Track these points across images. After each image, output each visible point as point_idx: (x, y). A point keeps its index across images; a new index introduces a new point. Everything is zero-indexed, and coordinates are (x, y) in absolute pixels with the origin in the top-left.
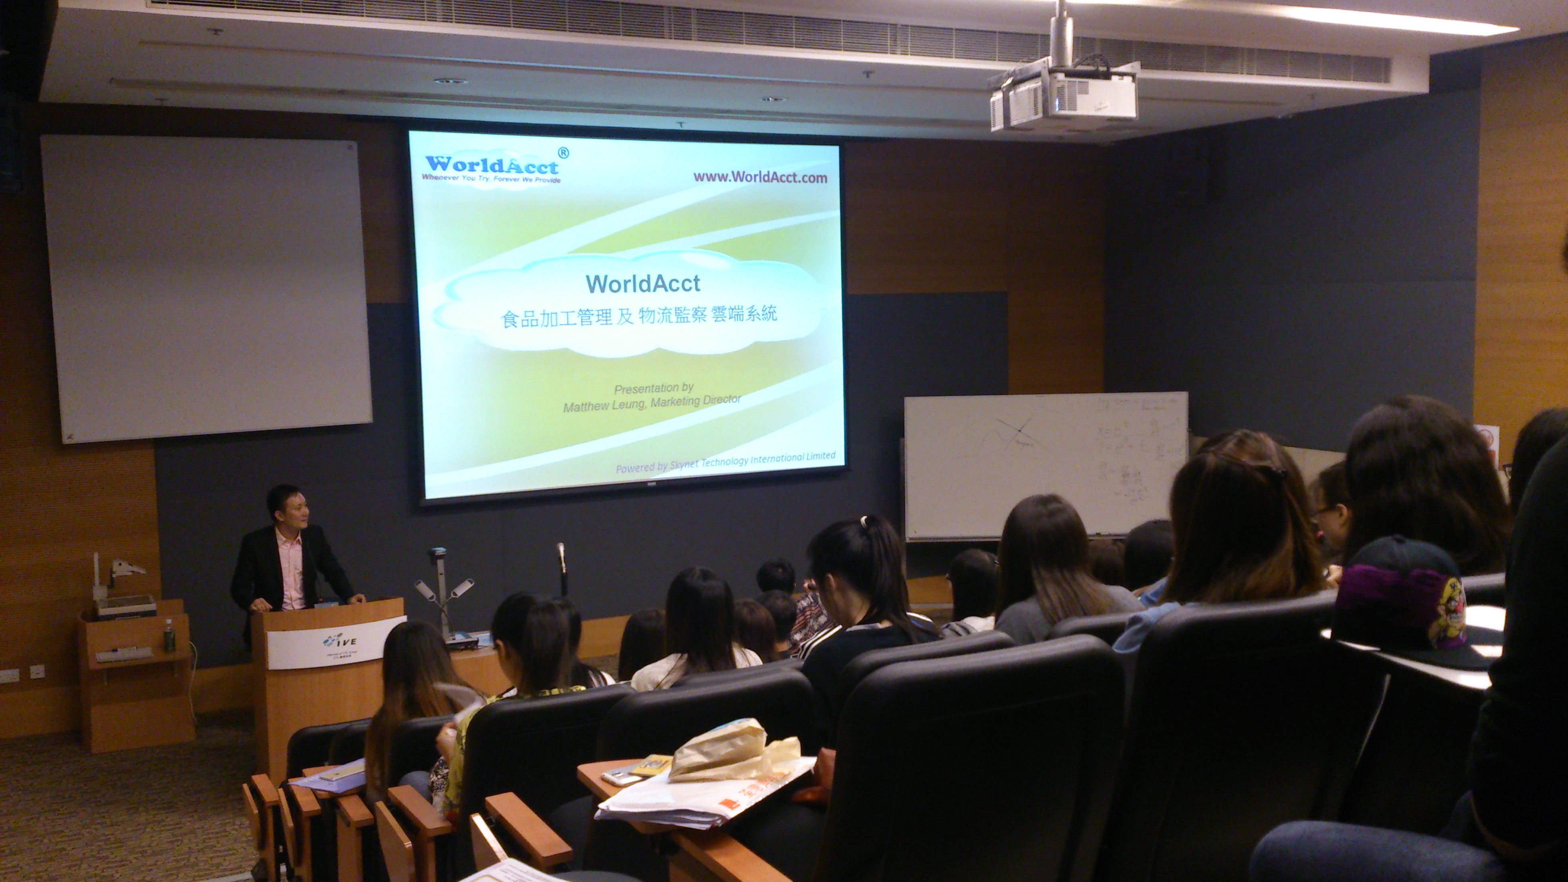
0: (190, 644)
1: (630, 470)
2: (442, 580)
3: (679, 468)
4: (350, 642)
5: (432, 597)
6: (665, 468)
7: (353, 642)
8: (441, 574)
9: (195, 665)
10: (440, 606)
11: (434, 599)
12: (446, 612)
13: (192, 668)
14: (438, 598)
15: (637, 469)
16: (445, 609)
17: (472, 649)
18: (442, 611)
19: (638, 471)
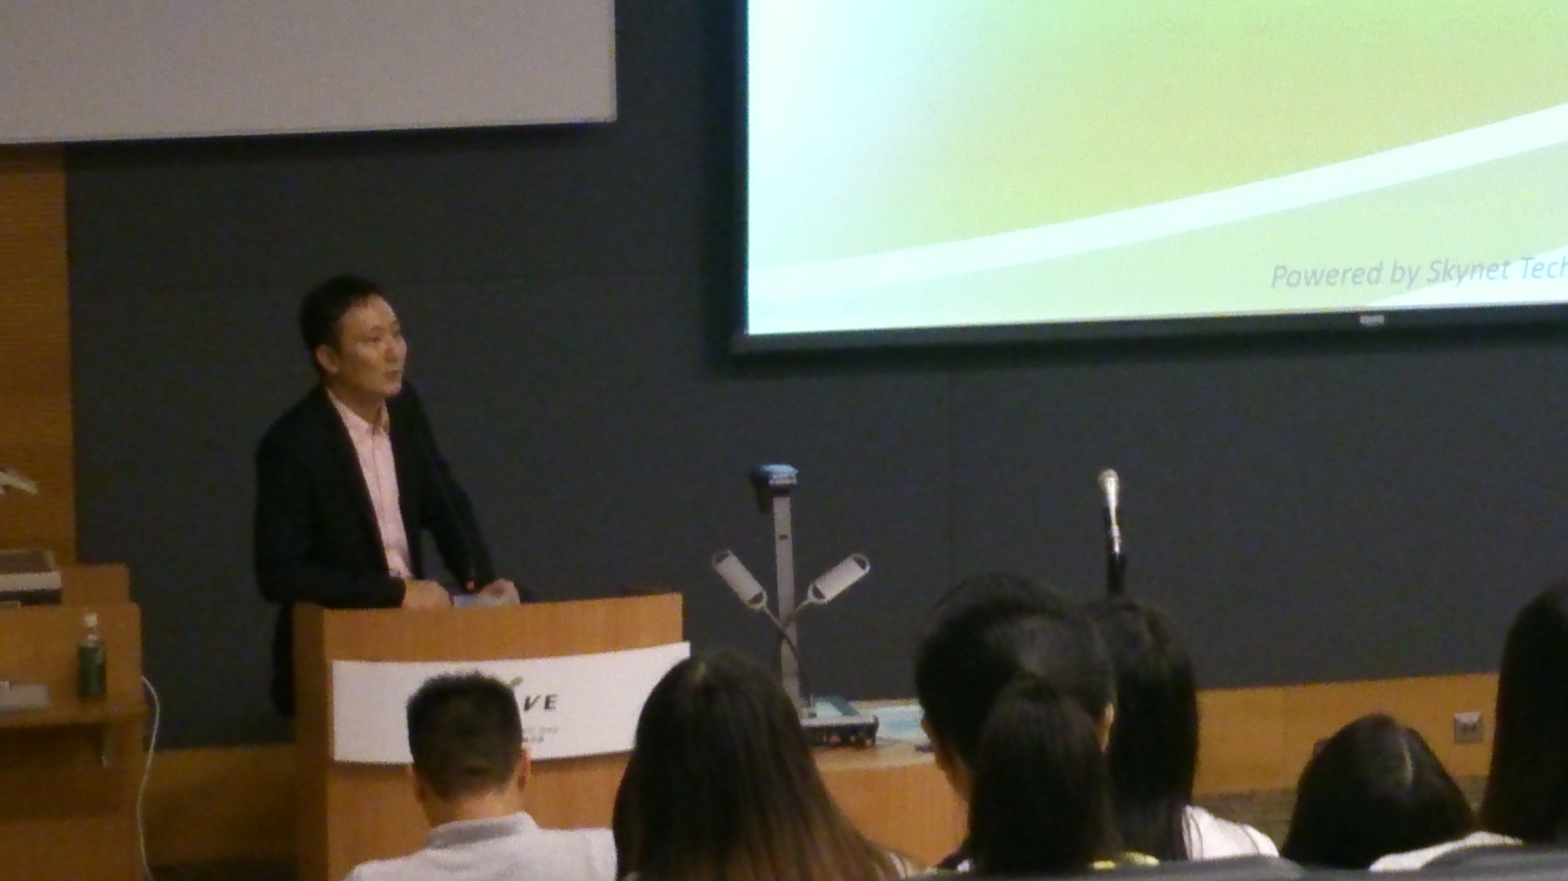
0: (145, 686)
1: (1314, 278)
2: (784, 553)
3: (1451, 278)
4: (542, 702)
5: (757, 599)
6: (1412, 279)
7: (548, 704)
8: (783, 537)
9: (154, 741)
10: (779, 624)
11: (763, 604)
12: (794, 642)
13: (146, 748)
14: (773, 603)
15: (1331, 276)
16: (791, 632)
17: (860, 745)
18: (781, 636)
19: (1333, 284)
